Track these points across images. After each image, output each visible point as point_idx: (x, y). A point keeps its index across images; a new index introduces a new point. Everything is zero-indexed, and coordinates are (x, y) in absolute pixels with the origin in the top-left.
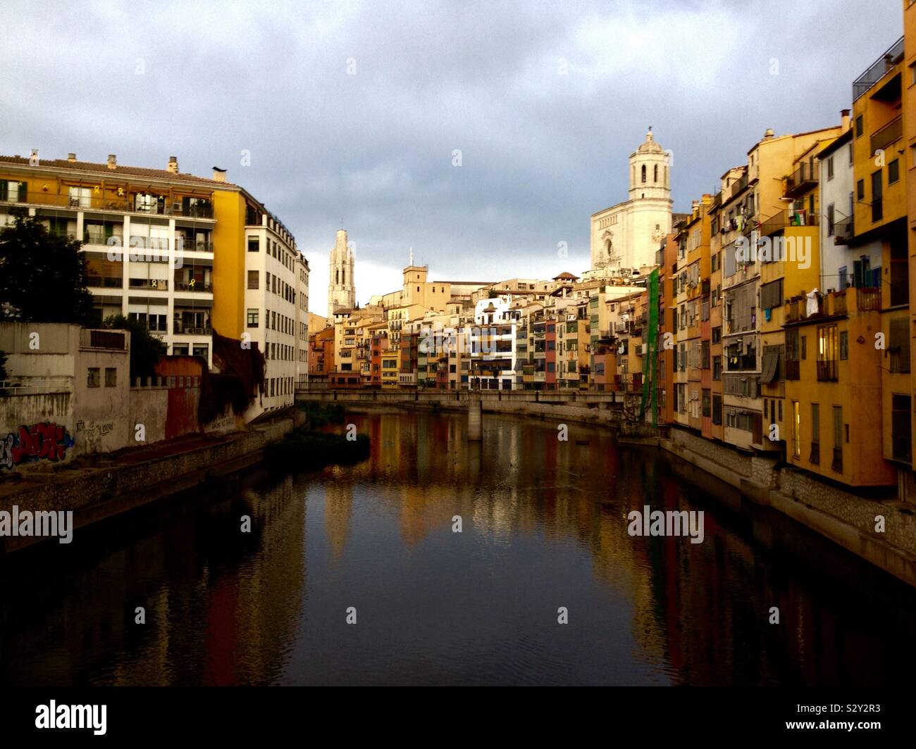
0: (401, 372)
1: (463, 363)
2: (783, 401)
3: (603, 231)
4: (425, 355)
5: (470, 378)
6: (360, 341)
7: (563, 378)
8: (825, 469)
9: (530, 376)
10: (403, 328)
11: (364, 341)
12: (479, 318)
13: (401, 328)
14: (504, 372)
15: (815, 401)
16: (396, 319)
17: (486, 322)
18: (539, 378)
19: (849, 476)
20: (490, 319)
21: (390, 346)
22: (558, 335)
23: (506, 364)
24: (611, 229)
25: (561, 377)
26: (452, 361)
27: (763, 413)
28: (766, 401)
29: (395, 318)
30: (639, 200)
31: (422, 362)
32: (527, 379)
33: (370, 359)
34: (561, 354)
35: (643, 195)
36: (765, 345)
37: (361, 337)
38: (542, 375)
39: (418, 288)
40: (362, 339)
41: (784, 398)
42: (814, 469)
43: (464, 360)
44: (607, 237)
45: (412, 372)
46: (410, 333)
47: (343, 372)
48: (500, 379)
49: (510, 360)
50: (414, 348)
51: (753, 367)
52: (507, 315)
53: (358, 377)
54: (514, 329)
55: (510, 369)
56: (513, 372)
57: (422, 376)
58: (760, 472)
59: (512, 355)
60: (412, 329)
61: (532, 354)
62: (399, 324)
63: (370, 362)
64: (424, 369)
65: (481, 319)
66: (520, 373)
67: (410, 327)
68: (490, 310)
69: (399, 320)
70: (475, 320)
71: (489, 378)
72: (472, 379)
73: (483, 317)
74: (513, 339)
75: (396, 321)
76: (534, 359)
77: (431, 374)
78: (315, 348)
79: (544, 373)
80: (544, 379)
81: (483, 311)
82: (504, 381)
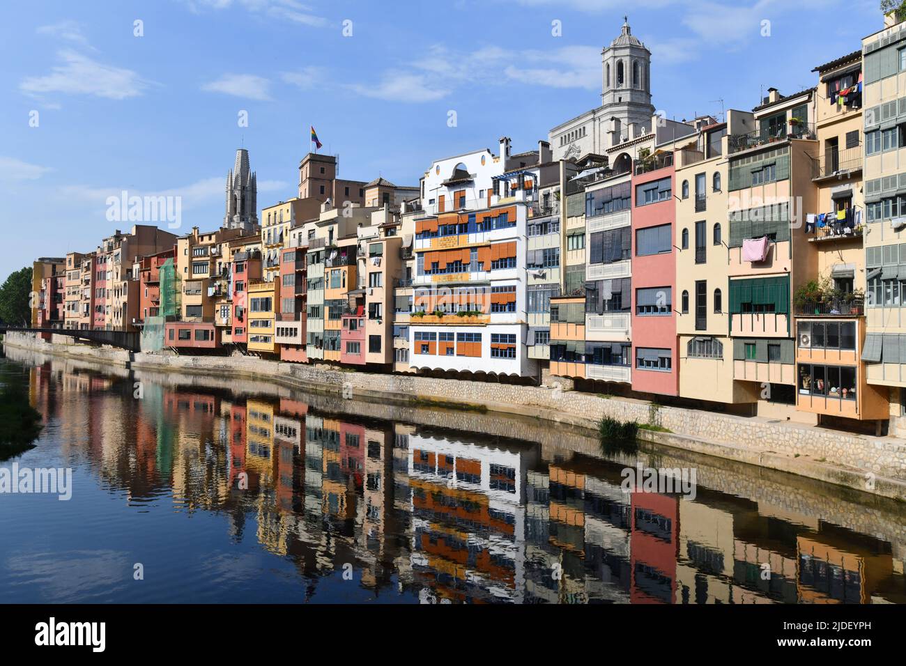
0: (279, 319)
1: (396, 298)
4: (318, 283)
5: (412, 330)
6: (215, 266)
7: (710, 331)
9: (572, 326)
10: (286, 239)
11: (223, 266)
13: (281, 240)
14: (497, 317)
16: (275, 224)
17: (449, 206)
18: (608, 329)
20: (461, 201)
21: (263, 274)
24: (578, 143)
25: (700, 328)
26: (373, 295)
29: (272, 221)
30: (616, 104)
31: (314, 298)
32: (566, 333)
33: (232, 298)
34: (699, 260)
35: (620, 99)
37: (218, 260)
38: (617, 324)
39: (322, 188)
40: (220, 264)
45: (297, 319)
46: (296, 246)
47: (189, 319)
48: (486, 334)
49: (511, 289)
50: (302, 274)
52: (502, 184)
53: (210, 328)
54: (521, 213)
55: (512, 309)
56: (519, 315)
57: (316, 326)
60: (300, 240)
61: (578, 270)
62: (278, 233)
63: (230, 302)
64: (316, 312)
65: (437, 201)
67: (297, 236)
68: (460, 179)
70: (425, 204)
71: (456, 330)
72: (416, 334)
73: (442, 197)
74: (518, 238)
75: (275, 229)
76: (587, 280)
77: (331, 322)
78: (149, 280)
79: (627, 317)
80: (627, 333)
81: (442, 185)
82: (495, 337)
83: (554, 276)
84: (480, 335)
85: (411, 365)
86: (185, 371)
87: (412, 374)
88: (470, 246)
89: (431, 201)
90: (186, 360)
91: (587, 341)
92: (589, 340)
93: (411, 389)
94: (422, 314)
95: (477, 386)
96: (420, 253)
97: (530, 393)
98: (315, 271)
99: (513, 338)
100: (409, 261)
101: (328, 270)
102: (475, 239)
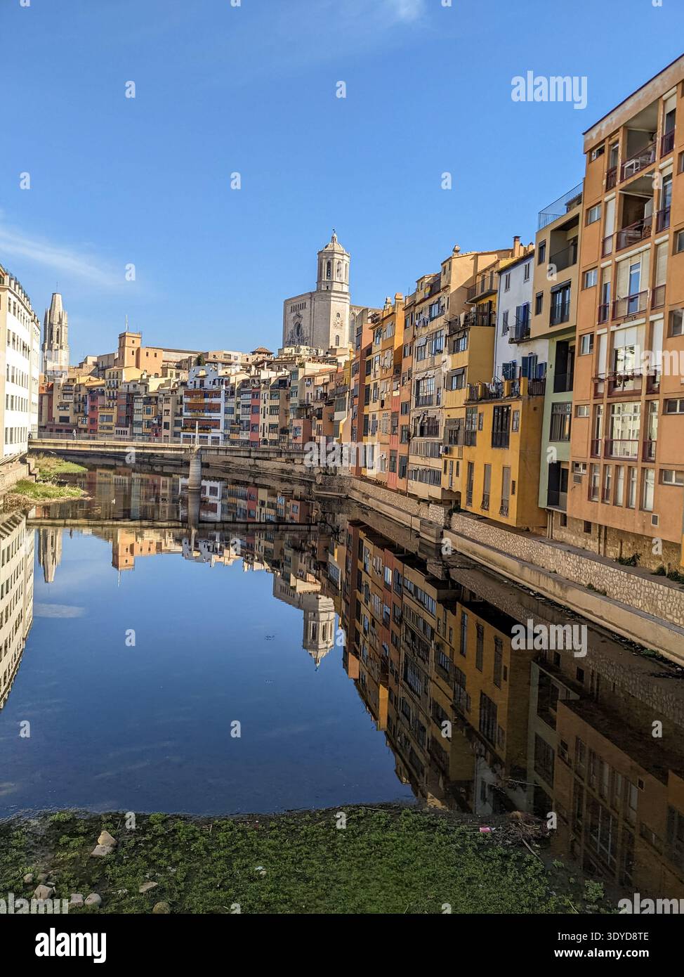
0: (118, 425)
1: (175, 421)
2: (461, 462)
3: (294, 314)
4: (139, 411)
5: (182, 434)
6: (78, 396)
7: (265, 437)
8: (494, 513)
9: (236, 435)
10: (120, 387)
11: (81, 396)
13: (117, 387)
14: (213, 431)
15: (487, 462)
17: (198, 386)
18: (245, 436)
19: (511, 520)
20: (202, 384)
21: (107, 403)
22: (262, 401)
23: (216, 424)
24: (301, 312)
25: (263, 436)
26: (166, 419)
27: (443, 470)
28: (446, 462)
29: (112, 377)
30: (324, 291)
31: (137, 418)
32: (234, 437)
33: (88, 414)
34: (264, 418)
35: (328, 287)
36: (448, 418)
37: (79, 393)
38: (247, 434)
39: (133, 352)
40: (79, 395)
41: (462, 459)
42: (484, 514)
43: (177, 418)
44: (297, 320)
45: (128, 426)
46: (126, 391)
47: (61, 424)
48: (210, 436)
49: (219, 420)
50: (130, 406)
51: (436, 434)
52: (217, 381)
54: (223, 392)
55: (219, 428)
56: (221, 430)
57: (138, 430)
58: (437, 514)
59: (220, 416)
60: (128, 389)
61: (238, 416)
62: (115, 383)
63: (87, 416)
64: (139, 424)
65: (193, 383)
66: (228, 432)
67: (127, 387)
68: (202, 376)
69: (115, 380)
70: (189, 384)
72: (184, 435)
73: (195, 381)
74: (221, 402)
76: (240, 420)
77: (146, 429)
79: (249, 432)
80: (249, 437)
81: (194, 377)
82: (213, 438)
83: (233, 417)
84: (207, 436)
88: (205, 403)
89: (191, 382)
92: (241, 439)
94: (186, 428)
96: (186, 403)
98: (138, 405)
99: (219, 438)
100: (181, 406)
101: (145, 406)
102: (207, 400)
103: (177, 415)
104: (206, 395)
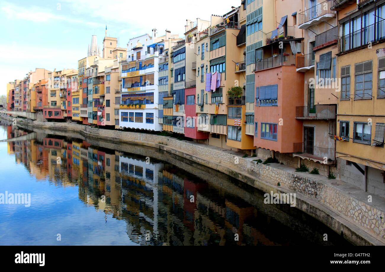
1: (116, 98)
4: (91, 92)
5: (120, 111)
6: (62, 85)
7: (204, 112)
9: (169, 109)
10: (85, 73)
12: (129, 56)
14: (148, 106)
16: (82, 67)
17: (135, 59)
18: (179, 111)
20: (139, 54)
23: (148, 98)
25: (202, 110)
26: (108, 97)
31: (90, 98)
32: (168, 113)
33: (67, 98)
38: (181, 108)
43: (117, 95)
45: (87, 107)
46: (88, 76)
47: (52, 107)
48: (144, 112)
49: (152, 94)
53: (59, 111)
54: (156, 62)
55: (153, 103)
56: (155, 105)
57: (90, 110)
59: (155, 88)
60: (88, 73)
63: (66, 100)
64: (91, 104)
65: (131, 56)
66: (162, 107)
70: (127, 57)
71: (135, 111)
72: (122, 113)
73: (133, 55)
74: (154, 72)
75: (82, 69)
76: (174, 90)
77: (95, 108)
78: (39, 91)
79: (183, 105)
80: (183, 112)
81: (132, 49)
82: (147, 114)
83: (166, 88)
84: (142, 113)
85: (120, 126)
86: (51, 129)
87: (121, 130)
88: (140, 75)
90: (51, 124)
91: (174, 116)
92: (174, 115)
93: (121, 136)
94: (124, 105)
95: (143, 135)
96: (124, 79)
97: (160, 138)
98: (90, 87)
99: (153, 115)
100: (120, 82)
101: (94, 86)
102: (142, 72)
103: (117, 92)
104: (141, 68)
